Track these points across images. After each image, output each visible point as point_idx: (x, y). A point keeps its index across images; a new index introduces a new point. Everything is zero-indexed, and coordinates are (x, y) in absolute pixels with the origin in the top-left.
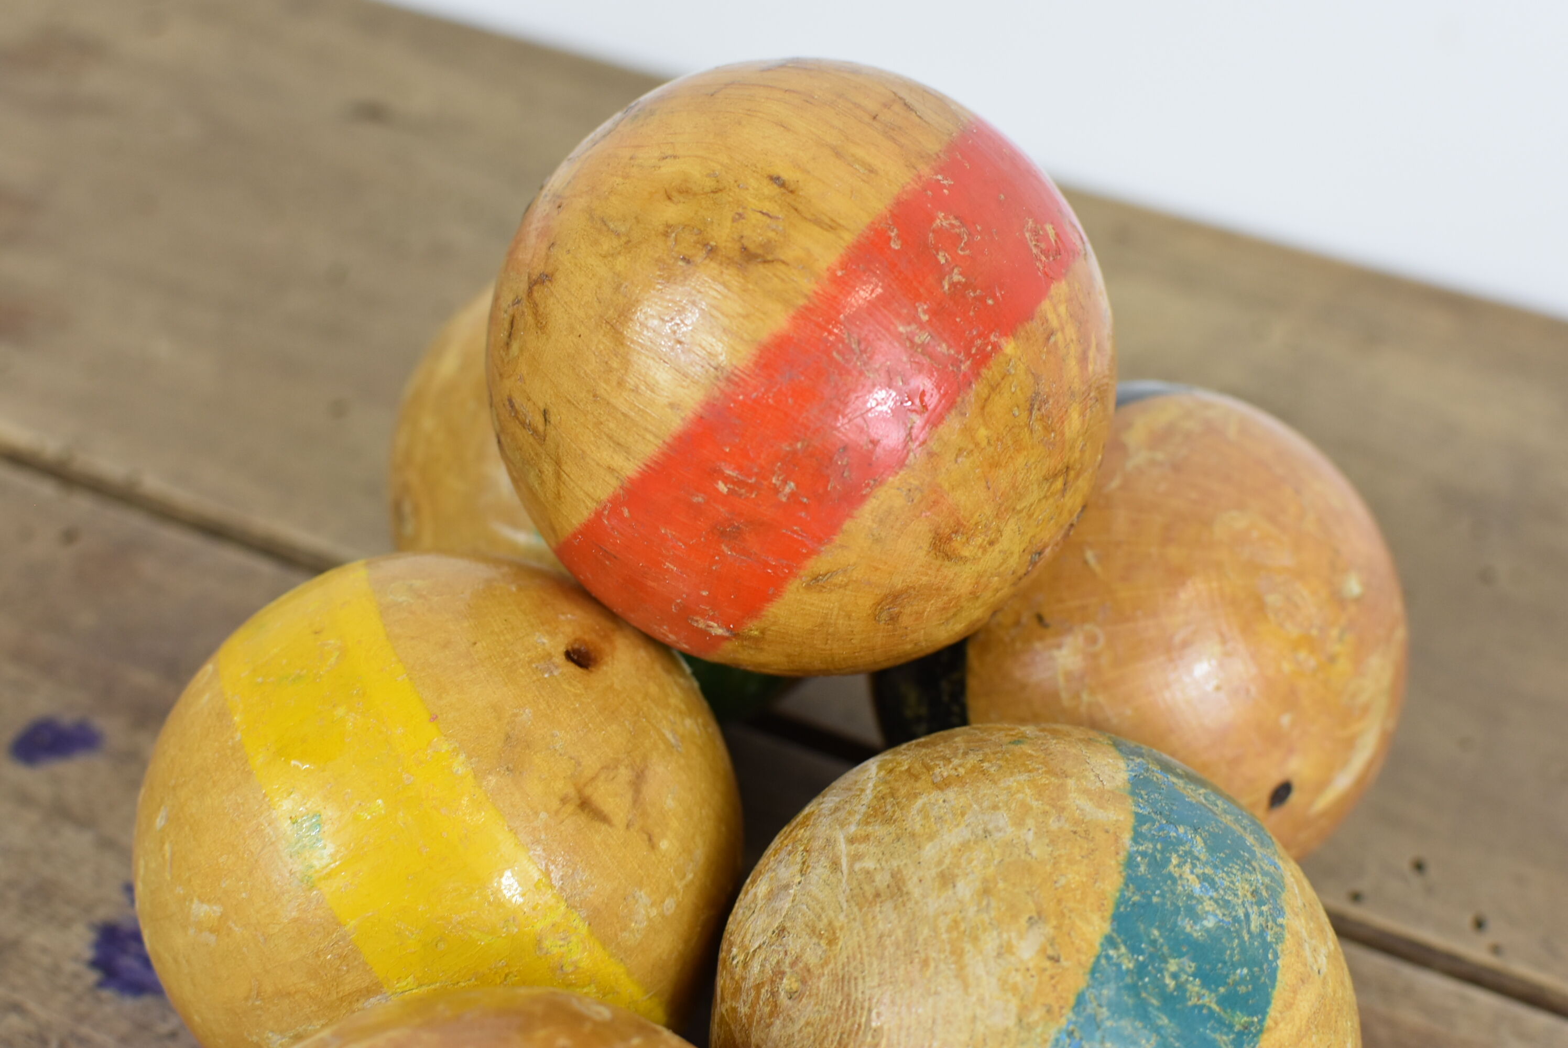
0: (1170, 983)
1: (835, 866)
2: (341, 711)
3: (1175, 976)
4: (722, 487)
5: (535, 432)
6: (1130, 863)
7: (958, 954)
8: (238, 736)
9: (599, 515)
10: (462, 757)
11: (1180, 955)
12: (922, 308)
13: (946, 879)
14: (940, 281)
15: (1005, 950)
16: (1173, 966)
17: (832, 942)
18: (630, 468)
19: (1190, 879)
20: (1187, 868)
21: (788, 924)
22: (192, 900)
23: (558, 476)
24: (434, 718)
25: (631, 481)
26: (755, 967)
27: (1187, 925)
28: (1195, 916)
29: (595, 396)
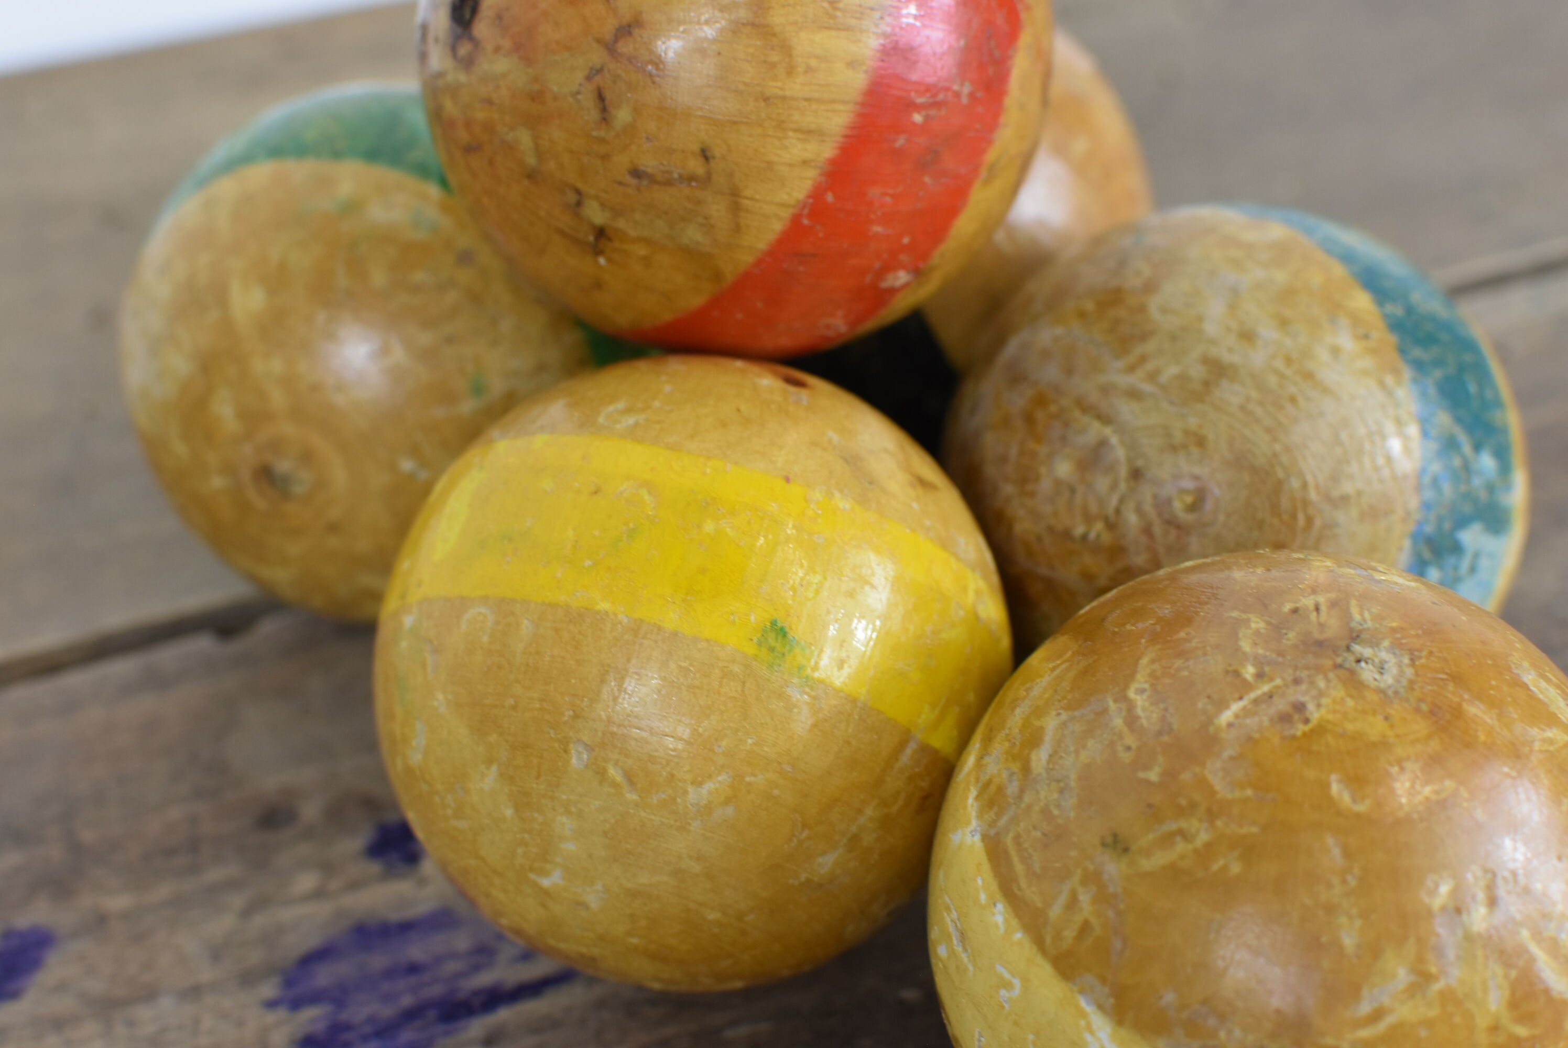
2: (709, 526)
4: (918, 118)
5: (691, 178)
6: (1326, 251)
7: (1309, 376)
9: (796, 220)
10: (837, 495)
11: (1409, 291)
13: (1248, 336)
15: (1336, 351)
17: (1201, 442)
18: (827, 151)
21: (1140, 463)
22: (686, 792)
23: (736, 208)
24: (787, 480)
25: (833, 162)
26: (1132, 519)
29: (766, 100)
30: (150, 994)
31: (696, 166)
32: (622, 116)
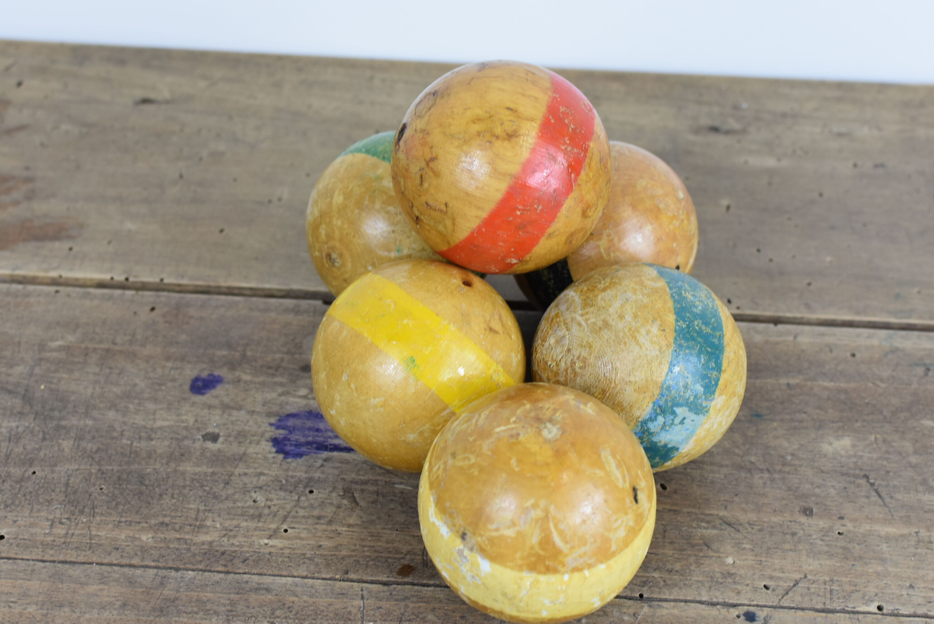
0: (697, 328)
1: (580, 324)
2: (405, 321)
3: (698, 325)
4: (518, 213)
5: (441, 211)
6: (672, 296)
7: (635, 337)
8: (369, 340)
9: (472, 233)
10: (452, 324)
11: (697, 319)
12: (566, 139)
13: (621, 317)
14: (568, 128)
15: (648, 332)
16: (696, 323)
17: (590, 347)
18: (484, 215)
19: (689, 296)
20: (687, 293)
21: (571, 347)
22: (370, 399)
23: (454, 224)
24: (437, 315)
25: (486, 219)
26: (563, 365)
27: (695, 310)
28: (696, 307)
29: (467, 194)
30: (240, 408)
31: (444, 208)
32: (426, 185)
